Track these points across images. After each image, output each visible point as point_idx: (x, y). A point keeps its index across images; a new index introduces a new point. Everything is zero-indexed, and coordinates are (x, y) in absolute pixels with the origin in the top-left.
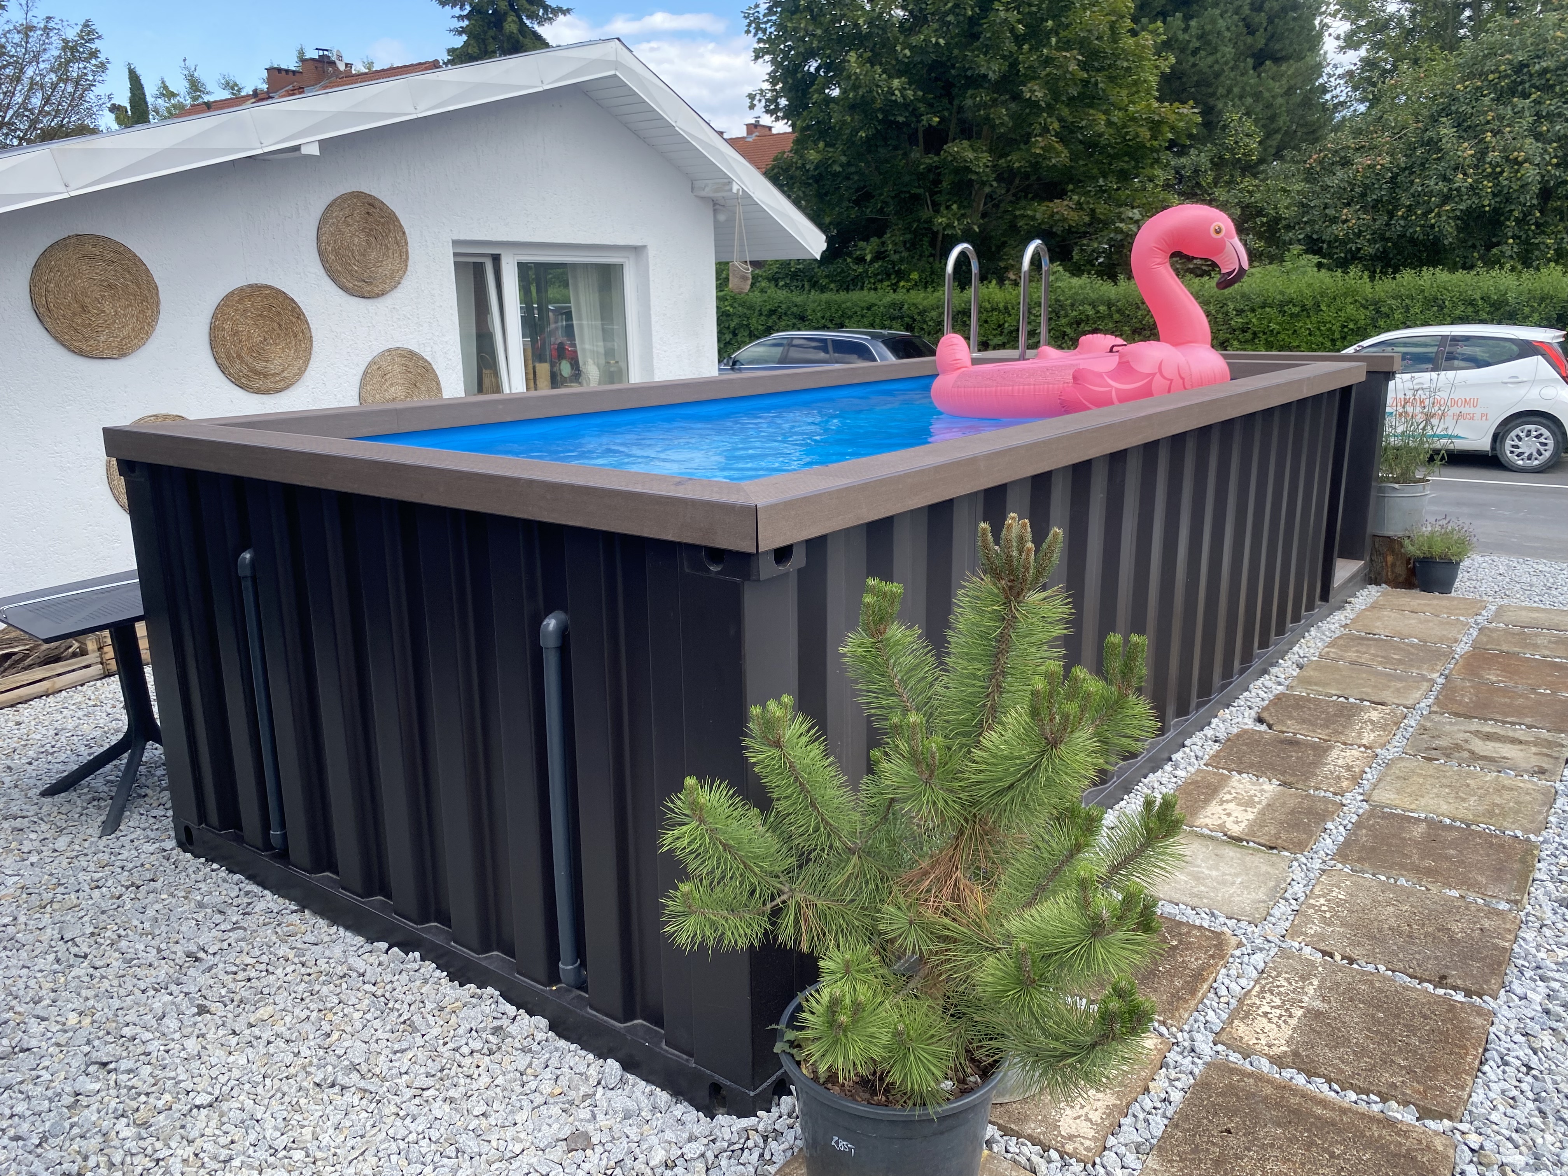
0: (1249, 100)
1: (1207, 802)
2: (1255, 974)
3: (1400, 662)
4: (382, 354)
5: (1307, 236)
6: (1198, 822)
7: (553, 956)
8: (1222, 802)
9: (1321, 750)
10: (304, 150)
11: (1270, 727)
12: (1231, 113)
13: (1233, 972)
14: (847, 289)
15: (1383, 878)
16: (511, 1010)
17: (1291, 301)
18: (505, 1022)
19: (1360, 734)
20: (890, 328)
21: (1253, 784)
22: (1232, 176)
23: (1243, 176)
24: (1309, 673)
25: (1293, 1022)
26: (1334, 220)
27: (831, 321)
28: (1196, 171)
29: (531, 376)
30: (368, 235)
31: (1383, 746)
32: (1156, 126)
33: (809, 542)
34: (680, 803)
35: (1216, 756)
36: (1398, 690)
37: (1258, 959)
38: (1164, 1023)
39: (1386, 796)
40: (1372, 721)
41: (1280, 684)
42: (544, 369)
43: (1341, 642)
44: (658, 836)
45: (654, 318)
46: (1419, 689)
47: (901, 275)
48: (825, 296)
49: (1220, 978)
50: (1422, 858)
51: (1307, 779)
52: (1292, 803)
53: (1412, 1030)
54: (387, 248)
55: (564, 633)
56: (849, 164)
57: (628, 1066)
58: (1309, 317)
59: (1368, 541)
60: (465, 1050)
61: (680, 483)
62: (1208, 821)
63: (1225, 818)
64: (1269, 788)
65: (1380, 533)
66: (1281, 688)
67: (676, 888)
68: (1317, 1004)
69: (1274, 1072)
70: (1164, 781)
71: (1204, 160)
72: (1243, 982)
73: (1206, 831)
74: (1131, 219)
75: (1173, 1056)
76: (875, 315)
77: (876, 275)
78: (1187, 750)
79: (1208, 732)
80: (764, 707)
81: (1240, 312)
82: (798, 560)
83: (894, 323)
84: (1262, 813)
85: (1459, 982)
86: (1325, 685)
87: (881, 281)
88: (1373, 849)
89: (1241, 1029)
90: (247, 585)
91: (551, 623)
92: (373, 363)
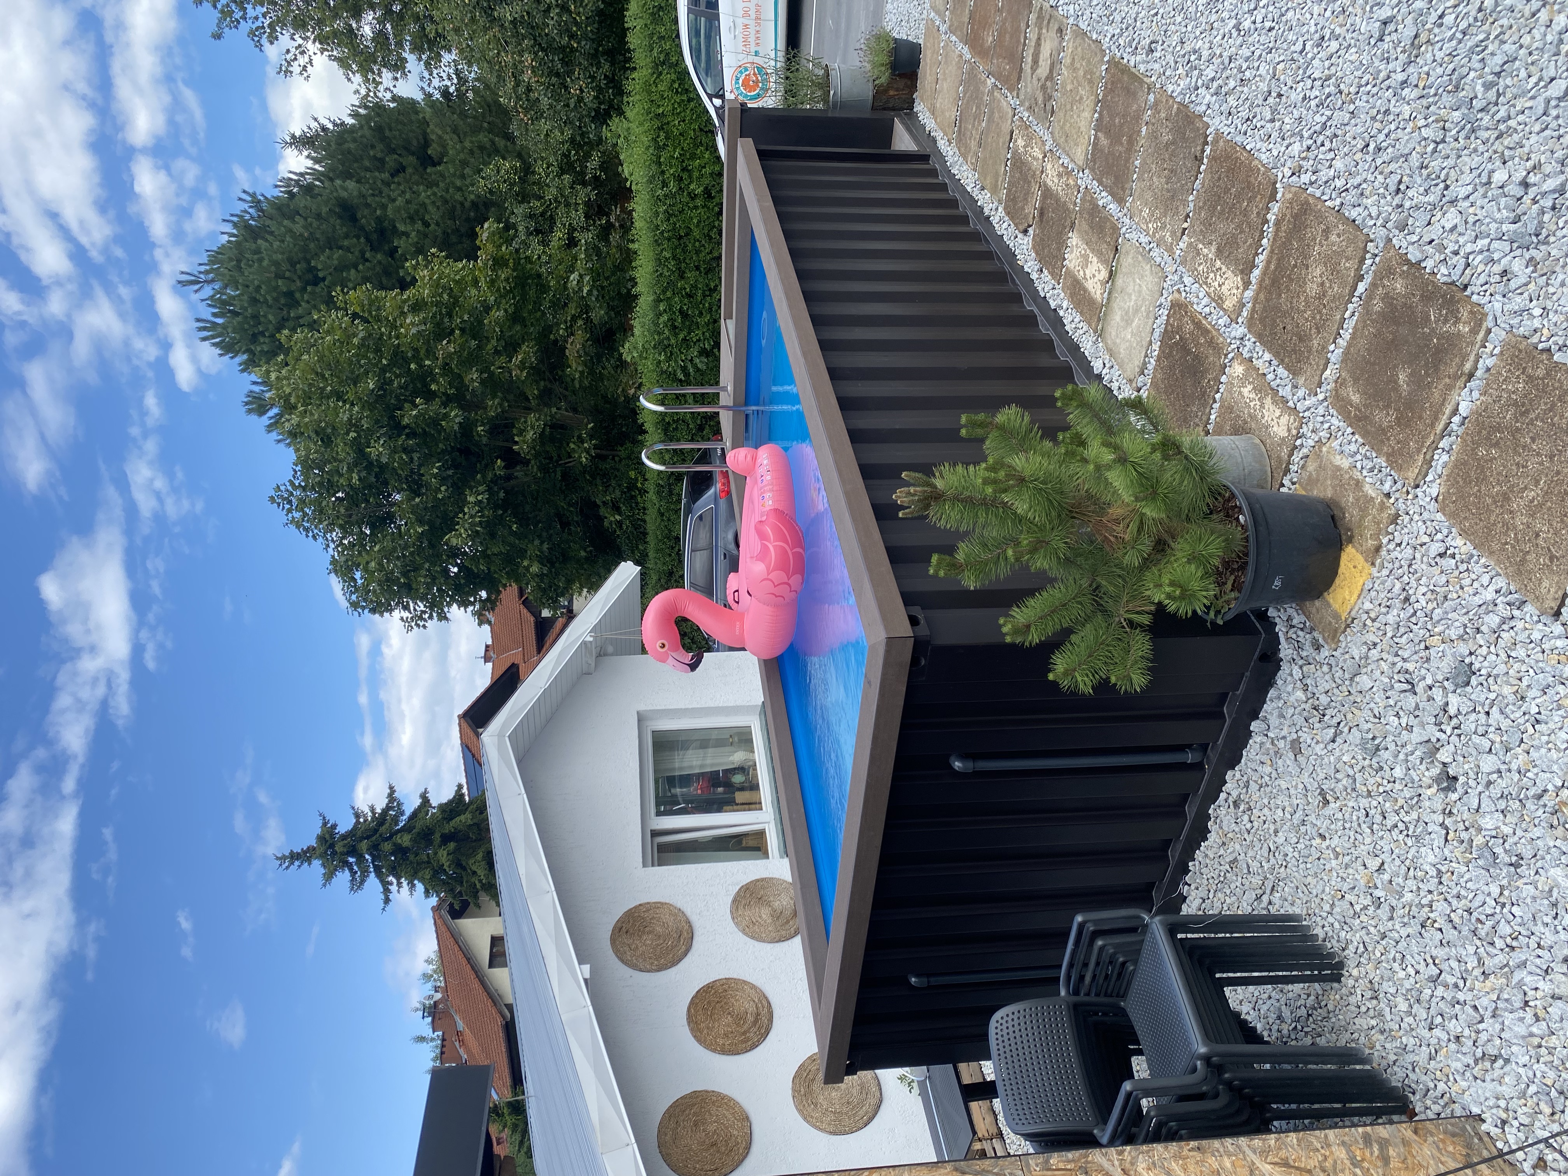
0: (467, 171)
1: (1085, 290)
2: (1196, 285)
3: (978, 107)
4: (736, 924)
5: (592, 121)
6: (1100, 300)
7: (1183, 767)
8: (1085, 278)
9: (1047, 193)
10: (587, 976)
11: (1030, 226)
12: (478, 187)
13: (1195, 300)
14: (645, 534)
15: (1135, 176)
16: (1223, 796)
17: (655, 140)
18: (1231, 800)
19: (1034, 158)
20: (680, 495)
21: (1072, 252)
22: (534, 183)
23: (534, 173)
24: (988, 182)
25: (1224, 269)
26: (580, 100)
27: (673, 548)
28: (531, 216)
29: (747, 807)
30: (644, 932)
31: (1044, 143)
32: (498, 262)
33: (906, 604)
34: (1065, 683)
35: (1052, 274)
36: (1001, 118)
37: (1188, 280)
38: (1226, 355)
39: (1080, 153)
40: (1025, 147)
41: (997, 209)
42: (740, 797)
43: (963, 149)
44: (1083, 694)
45: (695, 705)
46: (999, 101)
47: (632, 486)
48: (651, 554)
49: (1199, 310)
50: (1122, 144)
51: (1068, 209)
52: (1085, 227)
53: (1227, 191)
54: (653, 918)
55: (963, 757)
56: (540, 536)
57: (1255, 715)
58: (668, 123)
59: (878, 115)
60: (1249, 826)
61: (869, 683)
62: (1099, 292)
63: (1096, 279)
64: (1074, 240)
65: (871, 102)
66: (1000, 209)
67: (1115, 685)
68: (1213, 248)
69: (1253, 287)
70: (1070, 319)
71: (520, 210)
72: (1201, 295)
73: (1106, 295)
74: (578, 281)
75: (1246, 355)
76: (668, 510)
77: (632, 508)
78: (1048, 295)
79: (1034, 276)
80: (1006, 634)
81: (665, 184)
82: (917, 611)
83: (675, 492)
84: (1093, 251)
85: (1199, 148)
86: (997, 174)
87: (637, 503)
88: (1116, 178)
89: (1228, 304)
90: (934, 981)
91: (957, 765)
92: (744, 932)
